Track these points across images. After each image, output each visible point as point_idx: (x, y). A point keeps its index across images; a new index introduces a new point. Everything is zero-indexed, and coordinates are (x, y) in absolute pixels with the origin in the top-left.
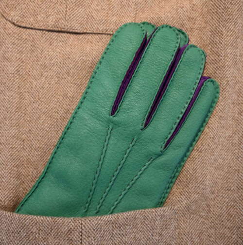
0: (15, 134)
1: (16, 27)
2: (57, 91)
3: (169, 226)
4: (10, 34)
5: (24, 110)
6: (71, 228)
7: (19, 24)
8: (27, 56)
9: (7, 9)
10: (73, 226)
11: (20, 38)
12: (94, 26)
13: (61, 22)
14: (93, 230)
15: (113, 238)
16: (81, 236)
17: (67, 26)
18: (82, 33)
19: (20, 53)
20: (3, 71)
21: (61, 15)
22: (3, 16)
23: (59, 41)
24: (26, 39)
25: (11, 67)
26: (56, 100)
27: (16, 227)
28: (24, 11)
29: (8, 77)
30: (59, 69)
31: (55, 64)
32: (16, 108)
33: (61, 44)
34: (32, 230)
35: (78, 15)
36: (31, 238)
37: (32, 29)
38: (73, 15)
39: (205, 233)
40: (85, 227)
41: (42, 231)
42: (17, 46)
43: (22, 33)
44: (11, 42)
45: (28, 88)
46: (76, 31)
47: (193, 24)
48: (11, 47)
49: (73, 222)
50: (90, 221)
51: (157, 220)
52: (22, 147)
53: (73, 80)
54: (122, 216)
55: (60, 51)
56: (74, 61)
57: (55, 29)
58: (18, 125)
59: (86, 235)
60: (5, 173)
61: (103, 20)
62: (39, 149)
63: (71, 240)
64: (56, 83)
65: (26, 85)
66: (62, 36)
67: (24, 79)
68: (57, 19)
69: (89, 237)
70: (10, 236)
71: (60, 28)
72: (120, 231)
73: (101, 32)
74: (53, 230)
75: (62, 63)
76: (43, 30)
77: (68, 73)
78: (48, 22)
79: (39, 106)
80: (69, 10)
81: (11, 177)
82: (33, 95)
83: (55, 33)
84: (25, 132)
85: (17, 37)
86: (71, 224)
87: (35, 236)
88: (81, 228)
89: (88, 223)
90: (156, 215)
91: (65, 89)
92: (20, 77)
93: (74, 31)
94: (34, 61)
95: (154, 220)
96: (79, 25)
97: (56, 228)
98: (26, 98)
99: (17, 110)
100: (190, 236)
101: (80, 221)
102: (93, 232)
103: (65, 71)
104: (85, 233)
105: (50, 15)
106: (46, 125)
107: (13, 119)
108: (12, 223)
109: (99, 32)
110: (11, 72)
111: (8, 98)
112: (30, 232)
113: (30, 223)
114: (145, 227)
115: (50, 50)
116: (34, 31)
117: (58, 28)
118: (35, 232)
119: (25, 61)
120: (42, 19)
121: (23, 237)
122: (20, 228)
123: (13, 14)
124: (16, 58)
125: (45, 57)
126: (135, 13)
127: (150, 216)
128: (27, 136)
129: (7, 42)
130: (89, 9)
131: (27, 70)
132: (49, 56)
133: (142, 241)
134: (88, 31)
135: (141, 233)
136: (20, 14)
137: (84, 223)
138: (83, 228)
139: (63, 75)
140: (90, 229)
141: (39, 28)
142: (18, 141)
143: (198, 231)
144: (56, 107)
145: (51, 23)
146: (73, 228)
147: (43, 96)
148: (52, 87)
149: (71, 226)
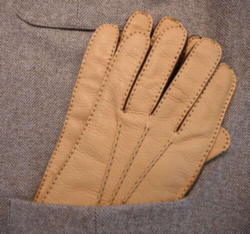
1: (30, 26)
4: (25, 34)
5: (41, 105)
6: (85, 217)
9: (22, 9)
11: (34, 37)
16: (95, 224)
19: (36, 51)
24: (40, 37)
28: (38, 11)
37: (45, 27)
44: (27, 41)
45: (44, 84)
48: (27, 46)
49: (88, 211)
50: (104, 210)
57: (67, 27)
65: (42, 81)
67: (40, 76)
68: (70, 17)
70: (29, 224)
79: (55, 100)
81: (30, 169)
88: (95, 217)
92: (36, 74)
98: (42, 93)
99: (34, 105)
110: (27, 69)
112: (48, 220)
117: (70, 26)
118: (52, 220)
122: (38, 216)
131: (43, 67)
136: (34, 13)
137: (97, 212)
138: (97, 217)
141: (53, 26)
145: (63, 21)
149: (85, 215)
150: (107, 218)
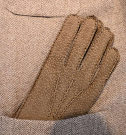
0: (15, 74)
1: (14, 15)
2: (38, 50)
3: (102, 123)
4: (10, 19)
5: (19, 61)
6: (48, 127)
7: (16, 13)
8: (21, 31)
9: (9, 5)
10: (49, 126)
11: (16, 21)
12: (57, 13)
13: (39, 12)
14: (60, 128)
15: (72, 131)
16: (54, 131)
17: (42, 13)
18: (51, 17)
19: (17, 29)
20: (7, 39)
21: (39, 7)
22: (7, 9)
23: (38, 22)
24: (20, 21)
25: (12, 37)
26: (37, 55)
27: (18, 127)
28: (18, 6)
29: (10, 42)
30: (39, 38)
31: (36, 35)
32: (15, 60)
33: (39, 23)
34: (27, 128)
35: (48, 7)
36: (26, 133)
37: (23, 15)
38: (45, 7)
39: (122, 125)
40: (56, 127)
41: (32, 128)
42: (15, 25)
43: (17, 18)
44: (11, 23)
45: (21, 49)
46: (47, 16)
47: (112, 11)
48: (11, 26)
49: (49, 124)
50: (59, 123)
51: (95, 119)
52: (18, 81)
53: (46, 44)
54: (76, 119)
55: (39, 28)
56: (47, 34)
57: (35, 15)
58: (16, 69)
59: (57, 131)
60: (9, 96)
61: (62, 9)
62: (28, 82)
63: (49, 133)
64: (37, 45)
65: (20, 47)
66: (39, 19)
67: (19, 43)
68: (37, 10)
69: (58, 131)
70: (14, 131)
71: (38, 15)
72: (76, 127)
73: (61, 16)
74: (38, 128)
75: (40, 34)
76: (29, 16)
77: (44, 40)
78: (31, 12)
79: (27, 58)
80: (43, 4)
81: (13, 98)
82: (24, 52)
83: (36, 17)
84: (20, 73)
85: (15, 20)
86: (48, 125)
87: (28, 131)
88: (54, 127)
89: (58, 124)
90: (95, 117)
91: (42, 49)
92: (17, 42)
93: (46, 16)
94: (24, 33)
95: (94, 120)
96: (49, 13)
97: (39, 127)
98: (20, 54)
99: (15, 61)
100: (114, 127)
101: (53, 123)
102: (60, 129)
103: (42, 39)
104: (56, 130)
105: (33, 8)
106: (32, 69)
107: (13, 66)
108: (15, 124)
109: (60, 16)
110: (12, 40)
111: (10, 54)
112: (26, 129)
113: (25, 124)
114: (89, 124)
115: (33, 27)
116: (24, 16)
117: (37, 14)
118: (28, 129)
119: (19, 33)
120: (28, 10)
121: (22, 132)
122: (20, 127)
123: (12, 7)
124: (15, 32)
125: (31, 31)
126: (80, 4)
127: (92, 118)
128: (21, 75)
129: (9, 23)
130: (54, 3)
131: (21, 38)
132: (33, 30)
133: (87, 132)
134: (54, 16)
135: (87, 127)
136: (16, 7)
138: (55, 127)
139: (41, 41)
140: (59, 128)
141: (27, 15)
142: (16, 78)
143: (118, 125)
144: (37, 59)
145: (33, 12)
146: (49, 127)
147: (30, 53)
148: (35, 48)
149: (48, 126)
150: (61, 127)
